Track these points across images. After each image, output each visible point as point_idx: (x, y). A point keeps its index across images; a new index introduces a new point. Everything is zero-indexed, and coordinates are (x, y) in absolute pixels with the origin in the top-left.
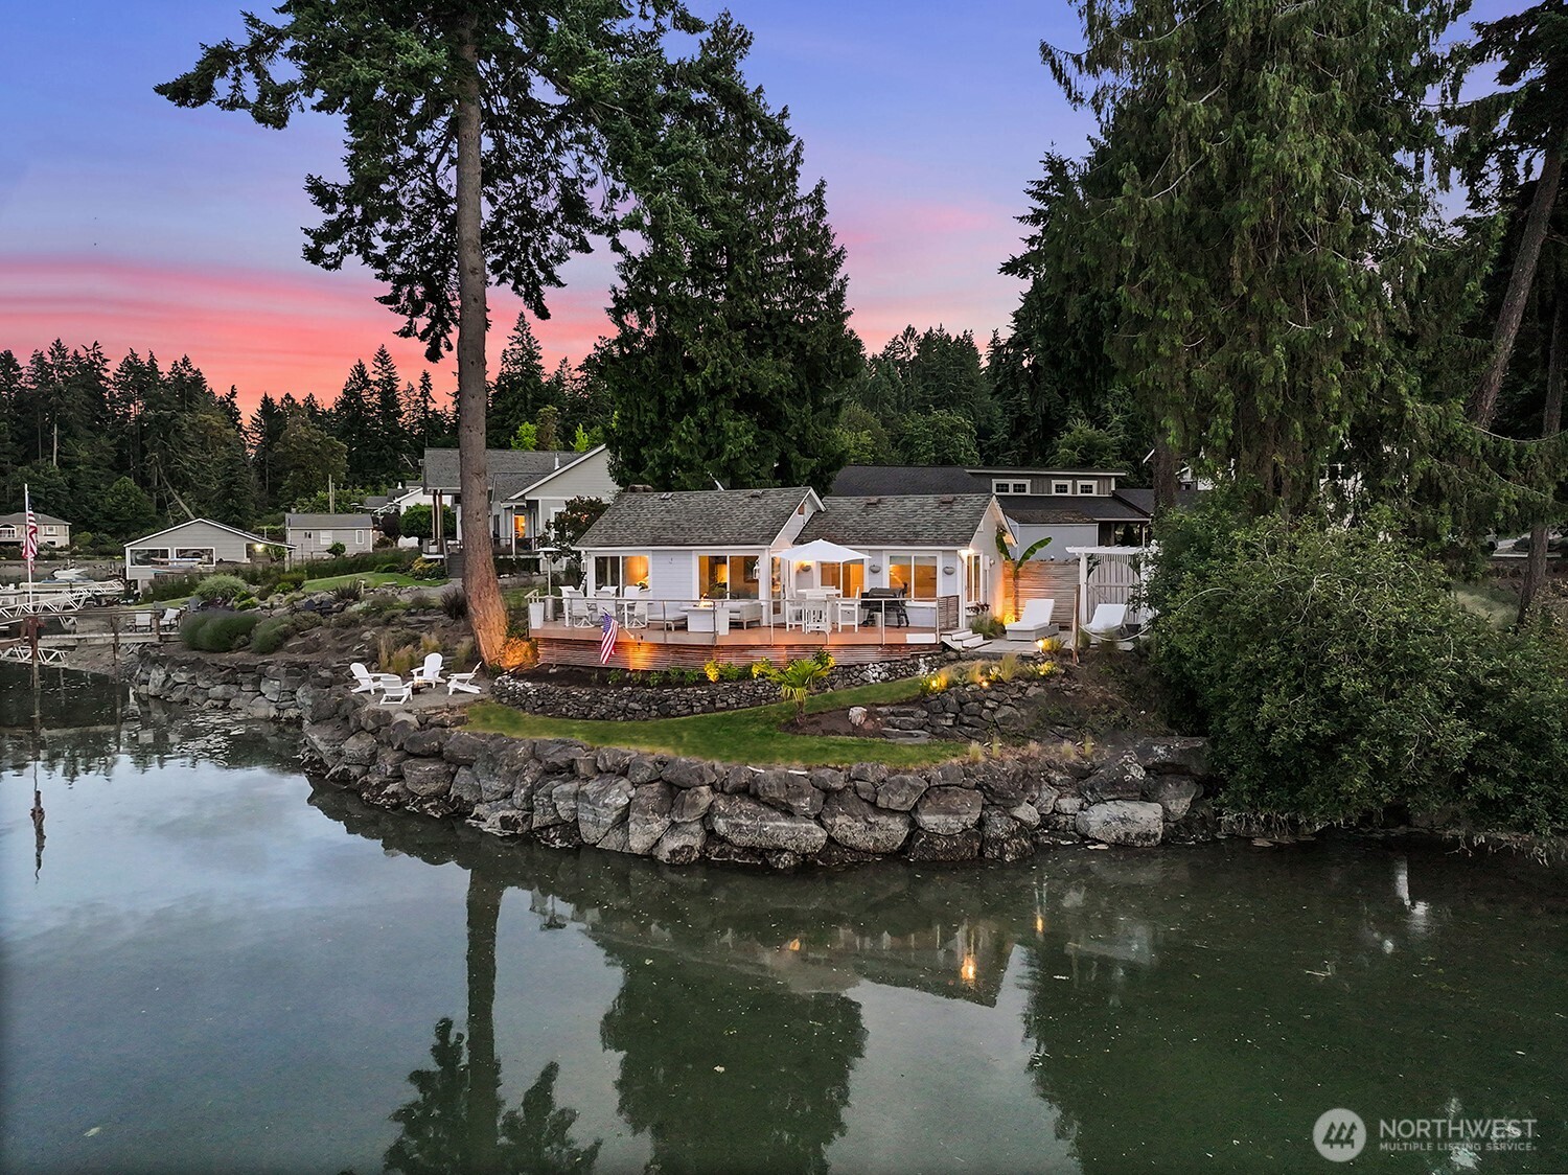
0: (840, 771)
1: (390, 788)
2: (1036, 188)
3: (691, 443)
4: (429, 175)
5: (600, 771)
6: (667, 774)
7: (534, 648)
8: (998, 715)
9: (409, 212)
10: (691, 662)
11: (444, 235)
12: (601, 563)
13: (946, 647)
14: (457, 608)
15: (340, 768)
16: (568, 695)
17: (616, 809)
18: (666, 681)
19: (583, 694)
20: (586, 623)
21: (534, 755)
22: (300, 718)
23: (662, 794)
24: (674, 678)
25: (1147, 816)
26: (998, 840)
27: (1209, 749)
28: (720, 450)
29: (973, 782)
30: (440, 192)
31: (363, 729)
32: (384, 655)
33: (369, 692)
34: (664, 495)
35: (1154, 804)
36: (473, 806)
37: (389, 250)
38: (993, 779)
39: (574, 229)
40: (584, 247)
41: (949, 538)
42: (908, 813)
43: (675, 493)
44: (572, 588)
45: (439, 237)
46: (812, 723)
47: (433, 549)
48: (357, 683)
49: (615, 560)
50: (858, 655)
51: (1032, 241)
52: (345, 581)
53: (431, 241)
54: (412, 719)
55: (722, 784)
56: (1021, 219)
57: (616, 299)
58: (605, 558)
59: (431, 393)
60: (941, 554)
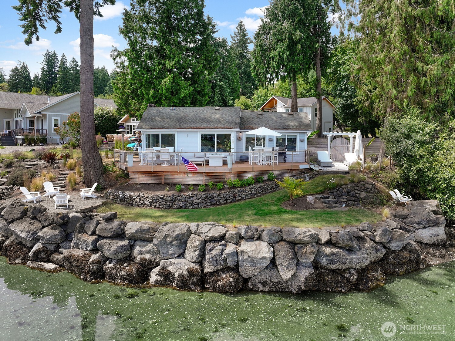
5: (244, 239)
8: (363, 196)
13: (312, 170)
18: (208, 188)
23: (290, 248)
24: (211, 187)
25: (441, 232)
29: (399, 226)
54: (78, 215)
58: (150, 135)
60: (299, 134)
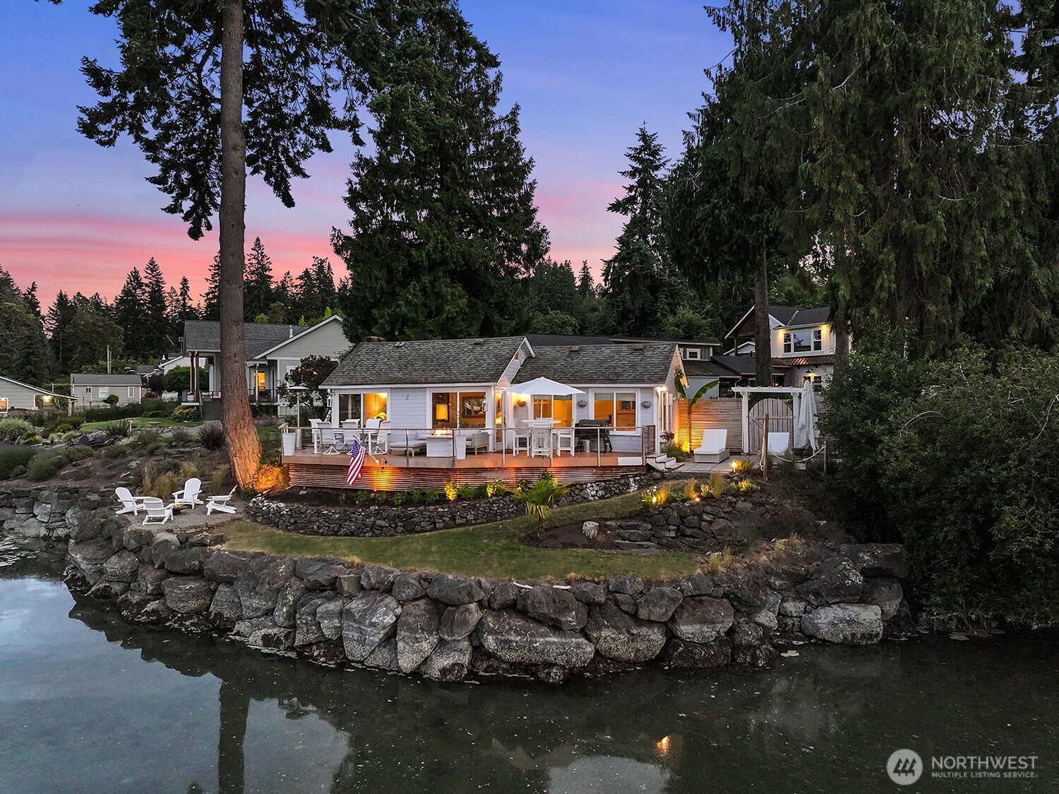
0: (598, 583)
1: (150, 606)
2: (633, 152)
3: (416, 304)
4: (195, 74)
5: (362, 588)
6: (434, 591)
7: (285, 473)
8: (715, 527)
9: (178, 106)
10: (430, 483)
11: (207, 130)
12: (343, 400)
13: (649, 468)
14: (215, 441)
15: (102, 586)
16: (319, 513)
17: (384, 628)
18: (409, 500)
19: (334, 513)
20: (333, 451)
21: (295, 573)
22: (68, 536)
23: (429, 612)
24: (416, 497)
25: (869, 617)
26: (750, 646)
27: (905, 556)
28: (440, 310)
29: (721, 591)
30: (205, 91)
31: (125, 548)
32: (147, 481)
33: (132, 513)
34: (398, 344)
35: (874, 607)
36: (233, 623)
37: (159, 138)
38: (738, 588)
39: (318, 131)
40: (326, 147)
41: (646, 377)
42: (665, 623)
43: (408, 343)
44: (319, 421)
45: (203, 132)
46: (550, 537)
47: (191, 398)
48: (121, 505)
49: (356, 398)
50: (575, 476)
51: (631, 189)
52: (116, 423)
53: (195, 134)
54: (172, 538)
55: (489, 601)
56: (623, 173)
57: (351, 190)
58: (347, 396)
59: (189, 293)
60: (639, 390)
